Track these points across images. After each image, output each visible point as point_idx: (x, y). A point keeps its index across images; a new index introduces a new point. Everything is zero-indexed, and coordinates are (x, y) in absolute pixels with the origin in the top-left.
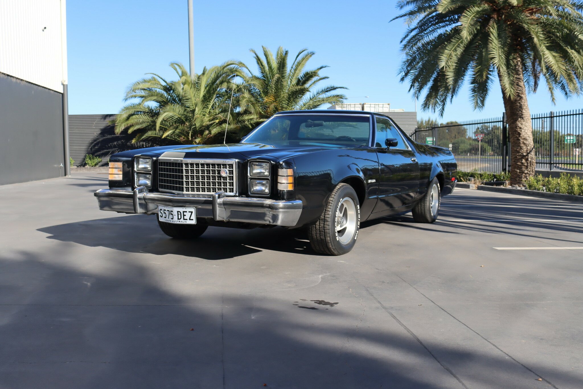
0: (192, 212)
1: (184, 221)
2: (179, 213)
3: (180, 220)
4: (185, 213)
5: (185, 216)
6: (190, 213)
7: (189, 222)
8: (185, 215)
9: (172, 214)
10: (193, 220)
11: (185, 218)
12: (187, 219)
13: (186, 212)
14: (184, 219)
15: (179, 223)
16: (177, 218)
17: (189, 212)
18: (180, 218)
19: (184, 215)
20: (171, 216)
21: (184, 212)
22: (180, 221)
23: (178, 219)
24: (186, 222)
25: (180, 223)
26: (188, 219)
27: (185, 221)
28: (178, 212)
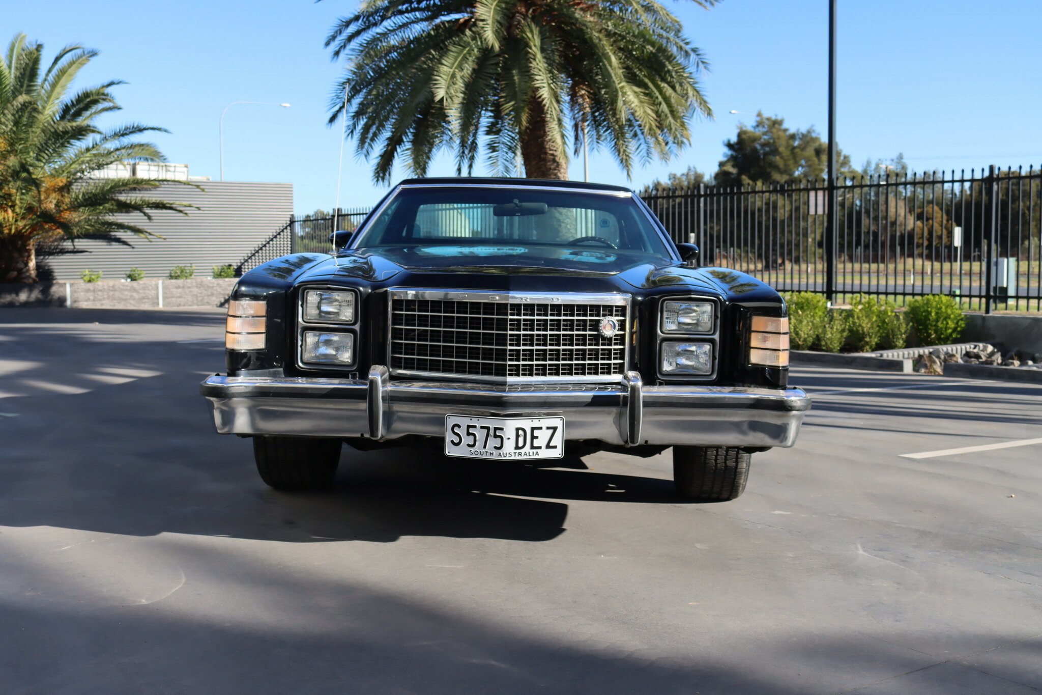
0: (555, 429)
1: (531, 451)
2: (521, 432)
3: (522, 451)
4: (536, 433)
5: (535, 440)
6: (551, 431)
7: (545, 454)
8: (537, 437)
9: (496, 436)
10: (555, 447)
11: (536, 444)
12: (540, 448)
13: (540, 428)
14: (532, 447)
15: (517, 458)
16: (514, 445)
17: (548, 428)
18: (521, 444)
19: (533, 437)
20: (493, 442)
21: (533, 429)
22: (520, 454)
23: (517, 447)
24: (537, 454)
25: (520, 458)
26: (544, 446)
27: (535, 451)
28: (518, 429)
